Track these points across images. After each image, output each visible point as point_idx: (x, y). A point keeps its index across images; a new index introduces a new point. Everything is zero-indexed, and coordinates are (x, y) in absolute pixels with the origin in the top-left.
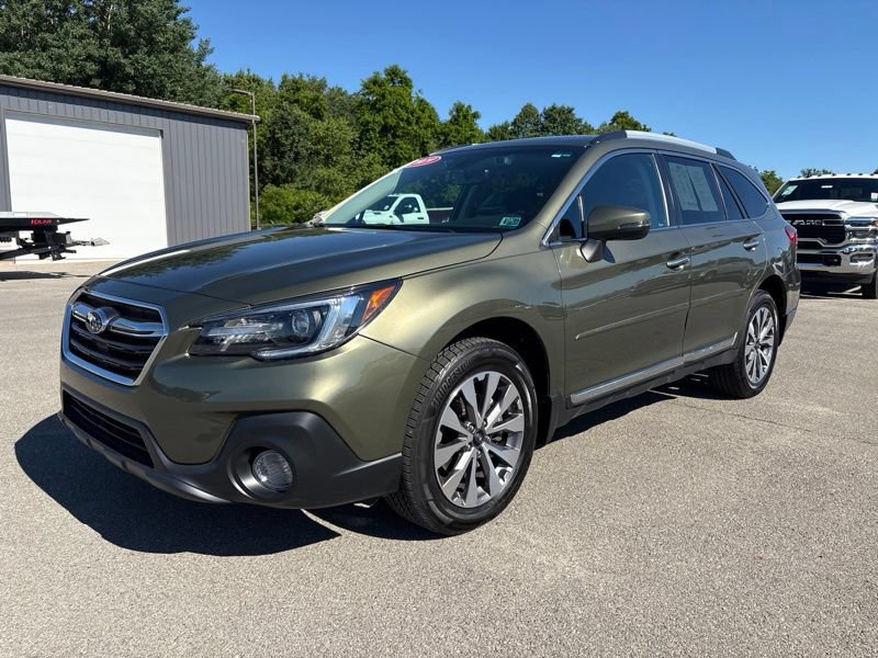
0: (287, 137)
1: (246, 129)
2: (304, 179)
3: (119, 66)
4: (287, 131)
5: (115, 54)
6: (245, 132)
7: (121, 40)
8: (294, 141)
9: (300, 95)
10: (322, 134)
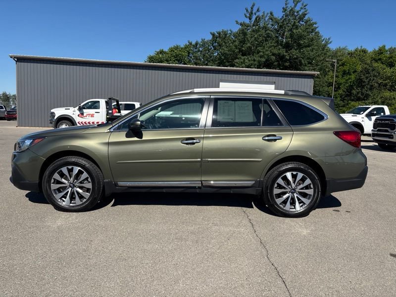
0: (367, 78)
1: (313, 78)
2: (374, 98)
3: (284, 56)
4: (367, 75)
5: (283, 52)
6: (312, 79)
7: (287, 46)
8: (370, 80)
9: (382, 56)
10: (389, 75)
